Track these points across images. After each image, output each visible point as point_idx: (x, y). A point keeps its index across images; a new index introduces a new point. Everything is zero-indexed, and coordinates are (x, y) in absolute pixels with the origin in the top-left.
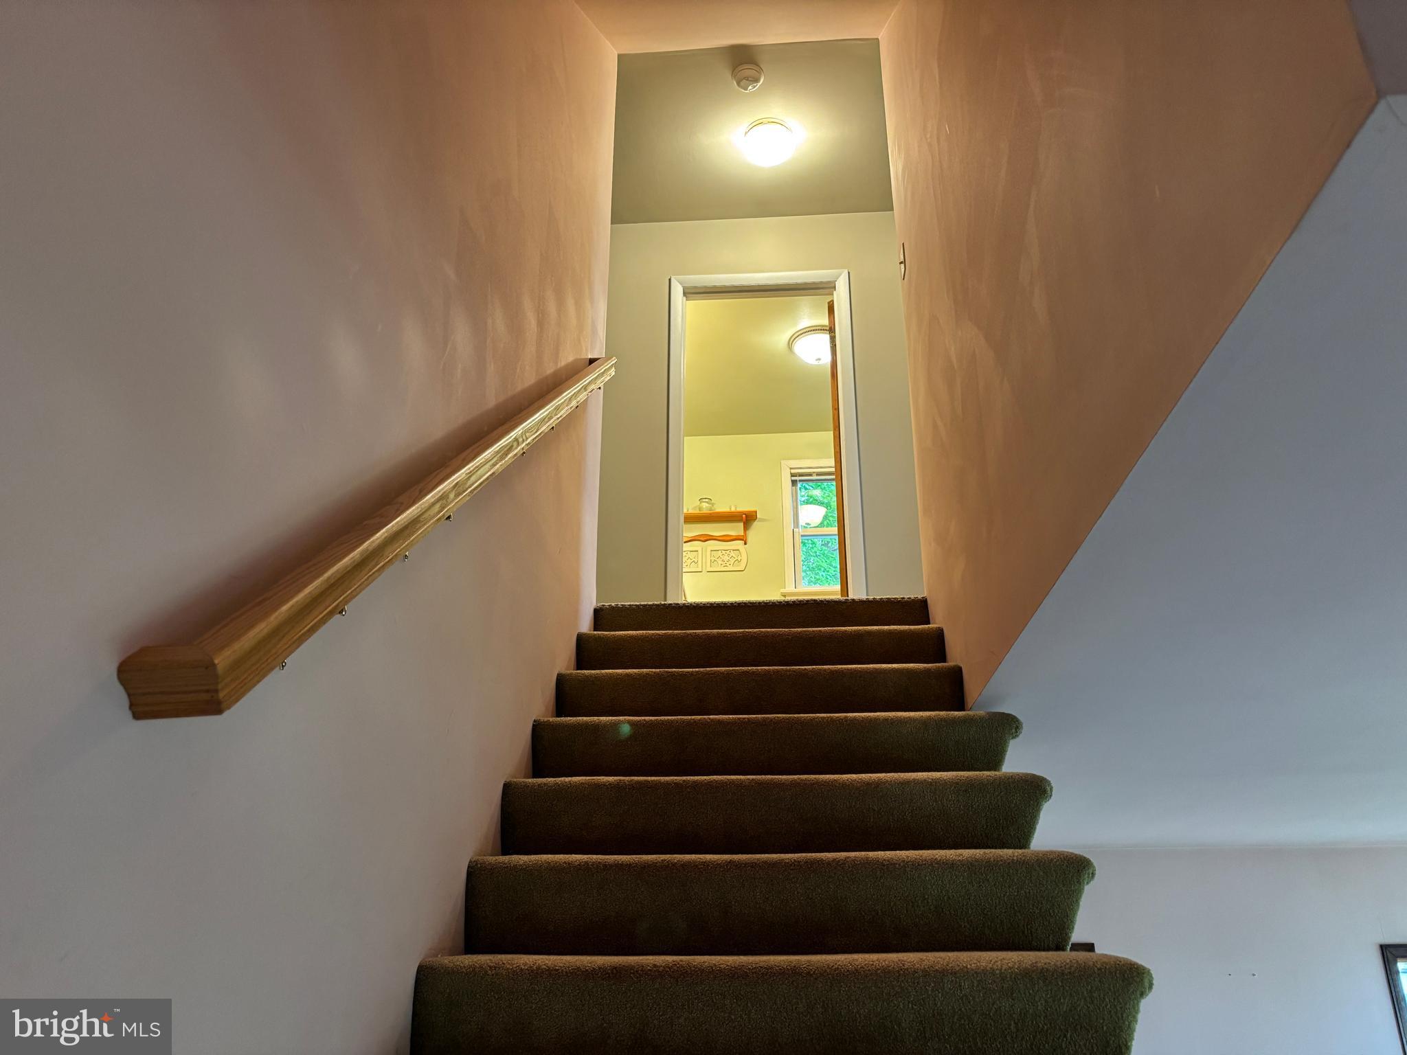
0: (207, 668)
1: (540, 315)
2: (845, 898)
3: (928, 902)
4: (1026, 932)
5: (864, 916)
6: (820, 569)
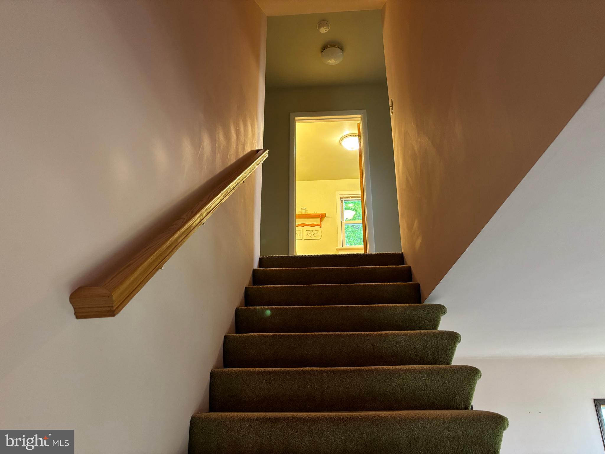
0: (109, 297)
1: (237, 132)
2: (374, 386)
3: (410, 388)
4: (452, 401)
5: (382, 394)
6: (351, 237)
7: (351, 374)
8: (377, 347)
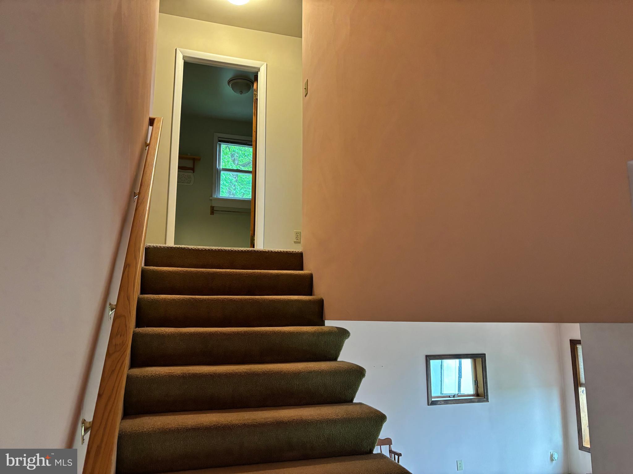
7: (271, 427)
8: (289, 384)
